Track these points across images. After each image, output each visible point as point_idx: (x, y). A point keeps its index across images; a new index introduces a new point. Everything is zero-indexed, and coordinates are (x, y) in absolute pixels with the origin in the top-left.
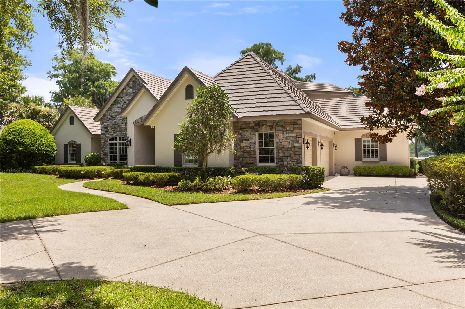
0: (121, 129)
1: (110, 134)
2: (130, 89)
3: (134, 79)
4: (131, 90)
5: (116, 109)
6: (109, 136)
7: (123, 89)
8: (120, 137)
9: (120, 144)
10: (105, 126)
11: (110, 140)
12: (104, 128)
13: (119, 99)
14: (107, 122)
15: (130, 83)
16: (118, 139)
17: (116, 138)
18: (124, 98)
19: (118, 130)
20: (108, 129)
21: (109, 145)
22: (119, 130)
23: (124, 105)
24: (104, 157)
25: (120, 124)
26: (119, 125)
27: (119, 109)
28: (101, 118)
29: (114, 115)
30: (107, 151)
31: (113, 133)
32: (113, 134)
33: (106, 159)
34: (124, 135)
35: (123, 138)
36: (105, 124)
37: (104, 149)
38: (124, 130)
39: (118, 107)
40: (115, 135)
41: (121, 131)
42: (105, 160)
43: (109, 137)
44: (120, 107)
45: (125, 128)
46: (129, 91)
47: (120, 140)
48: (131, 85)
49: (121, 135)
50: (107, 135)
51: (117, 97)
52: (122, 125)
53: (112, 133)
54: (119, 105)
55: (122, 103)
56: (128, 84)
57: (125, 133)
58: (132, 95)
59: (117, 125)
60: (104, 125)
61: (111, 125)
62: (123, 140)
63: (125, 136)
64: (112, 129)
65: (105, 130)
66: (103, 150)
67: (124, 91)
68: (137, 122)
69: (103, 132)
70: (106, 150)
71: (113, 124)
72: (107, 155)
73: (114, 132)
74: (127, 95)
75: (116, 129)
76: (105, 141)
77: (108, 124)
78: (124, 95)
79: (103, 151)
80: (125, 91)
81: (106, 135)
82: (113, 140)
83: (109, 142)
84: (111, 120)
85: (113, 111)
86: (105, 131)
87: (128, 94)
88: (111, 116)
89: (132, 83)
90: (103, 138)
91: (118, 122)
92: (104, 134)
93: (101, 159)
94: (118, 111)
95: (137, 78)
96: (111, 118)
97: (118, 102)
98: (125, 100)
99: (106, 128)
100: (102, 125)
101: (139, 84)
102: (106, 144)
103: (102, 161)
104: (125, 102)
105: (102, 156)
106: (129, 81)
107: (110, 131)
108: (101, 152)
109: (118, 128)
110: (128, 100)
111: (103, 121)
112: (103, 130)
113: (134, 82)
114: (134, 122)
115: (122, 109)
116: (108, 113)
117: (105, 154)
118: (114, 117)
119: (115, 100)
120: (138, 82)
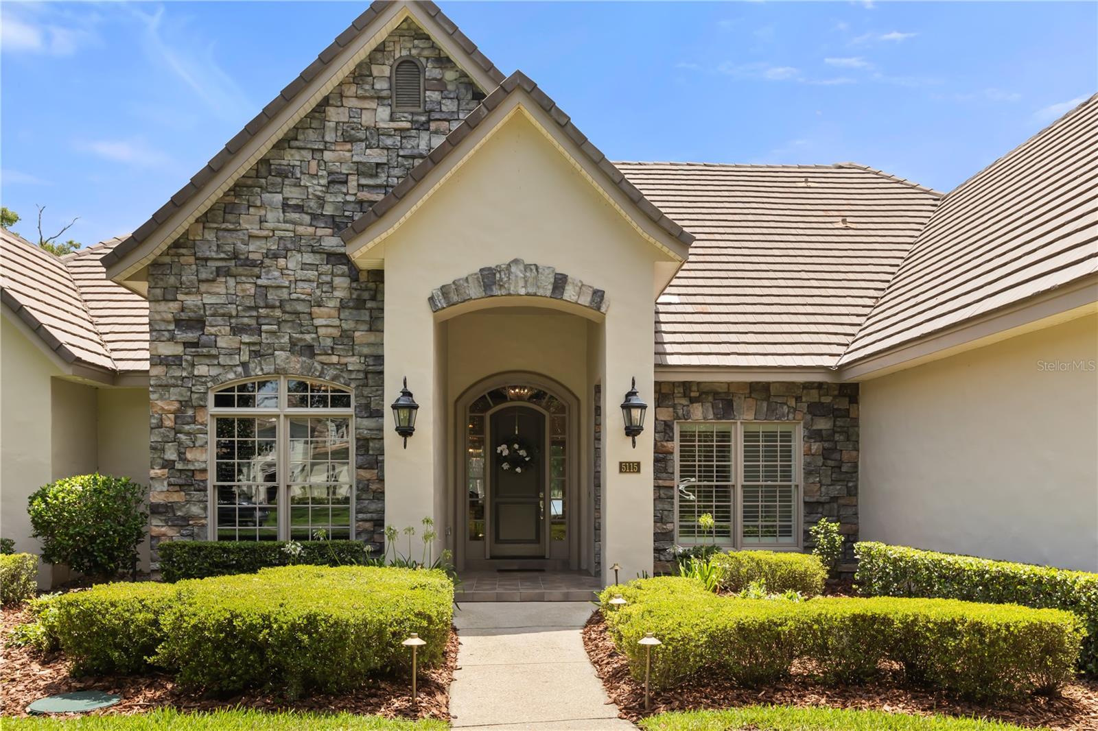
0: (308, 337)
1: (222, 360)
2: (373, 105)
3: (400, 52)
4: (383, 113)
5: (273, 216)
6: (214, 371)
7: (326, 102)
9: (296, 425)
10: (183, 310)
11: (222, 401)
12: (178, 322)
13: (292, 158)
14: (203, 287)
15: (376, 70)
16: (281, 393)
17: (270, 385)
18: (327, 155)
19: (286, 339)
20: (208, 329)
21: (212, 427)
22: (293, 343)
23: (329, 198)
24: (177, 498)
25: (300, 307)
26: (297, 313)
27: (295, 216)
28: (155, 264)
29: (255, 250)
30: (197, 466)
31: (245, 357)
32: (244, 365)
33: (195, 510)
34: (332, 372)
35: (315, 387)
36: (191, 301)
37: (182, 456)
38: (329, 342)
39: (285, 206)
40: (261, 372)
41: (310, 347)
42: (186, 519)
43: (214, 379)
44: (299, 208)
45: (336, 333)
46: (367, 119)
47: (292, 402)
48: (381, 85)
49: (310, 369)
50: (202, 370)
51: (280, 146)
52: (315, 310)
53: (236, 360)
54: (293, 194)
55: (316, 187)
56: (360, 75)
57: (335, 359)
58: (389, 142)
59: (278, 313)
60: (174, 306)
61: (232, 309)
62: (318, 402)
63: (334, 378)
64: (236, 330)
65: (191, 336)
66: (171, 455)
67: (331, 111)
68: (455, 298)
69: (167, 349)
70: (189, 456)
71: (249, 302)
72: (205, 490)
73: (256, 354)
74: (352, 140)
75: (273, 333)
76: (185, 404)
77: (208, 300)
78: (329, 137)
79: (168, 465)
80: (335, 115)
81: (193, 365)
82: (246, 402)
83: (212, 409)
84: (231, 282)
85: (249, 223)
86: (186, 345)
87: (361, 135)
88: (235, 256)
89: (386, 71)
90: (166, 387)
91: (284, 294)
92: (177, 361)
93: (156, 510)
94: (286, 231)
95: (433, 46)
96: (236, 264)
97: (283, 174)
98: (335, 167)
99: (198, 323)
100: (163, 307)
101: (441, 85)
102: (194, 421)
103: (157, 526)
104: (337, 180)
105: (158, 495)
106: (372, 59)
107: (226, 342)
108: (156, 472)
109: (287, 329)
110: (363, 170)
111: (172, 280)
112: (172, 339)
113: (408, 67)
114: (431, 299)
115: (314, 217)
116: (210, 236)
117: (188, 481)
118: (253, 264)
119: (264, 161)
120: (432, 72)
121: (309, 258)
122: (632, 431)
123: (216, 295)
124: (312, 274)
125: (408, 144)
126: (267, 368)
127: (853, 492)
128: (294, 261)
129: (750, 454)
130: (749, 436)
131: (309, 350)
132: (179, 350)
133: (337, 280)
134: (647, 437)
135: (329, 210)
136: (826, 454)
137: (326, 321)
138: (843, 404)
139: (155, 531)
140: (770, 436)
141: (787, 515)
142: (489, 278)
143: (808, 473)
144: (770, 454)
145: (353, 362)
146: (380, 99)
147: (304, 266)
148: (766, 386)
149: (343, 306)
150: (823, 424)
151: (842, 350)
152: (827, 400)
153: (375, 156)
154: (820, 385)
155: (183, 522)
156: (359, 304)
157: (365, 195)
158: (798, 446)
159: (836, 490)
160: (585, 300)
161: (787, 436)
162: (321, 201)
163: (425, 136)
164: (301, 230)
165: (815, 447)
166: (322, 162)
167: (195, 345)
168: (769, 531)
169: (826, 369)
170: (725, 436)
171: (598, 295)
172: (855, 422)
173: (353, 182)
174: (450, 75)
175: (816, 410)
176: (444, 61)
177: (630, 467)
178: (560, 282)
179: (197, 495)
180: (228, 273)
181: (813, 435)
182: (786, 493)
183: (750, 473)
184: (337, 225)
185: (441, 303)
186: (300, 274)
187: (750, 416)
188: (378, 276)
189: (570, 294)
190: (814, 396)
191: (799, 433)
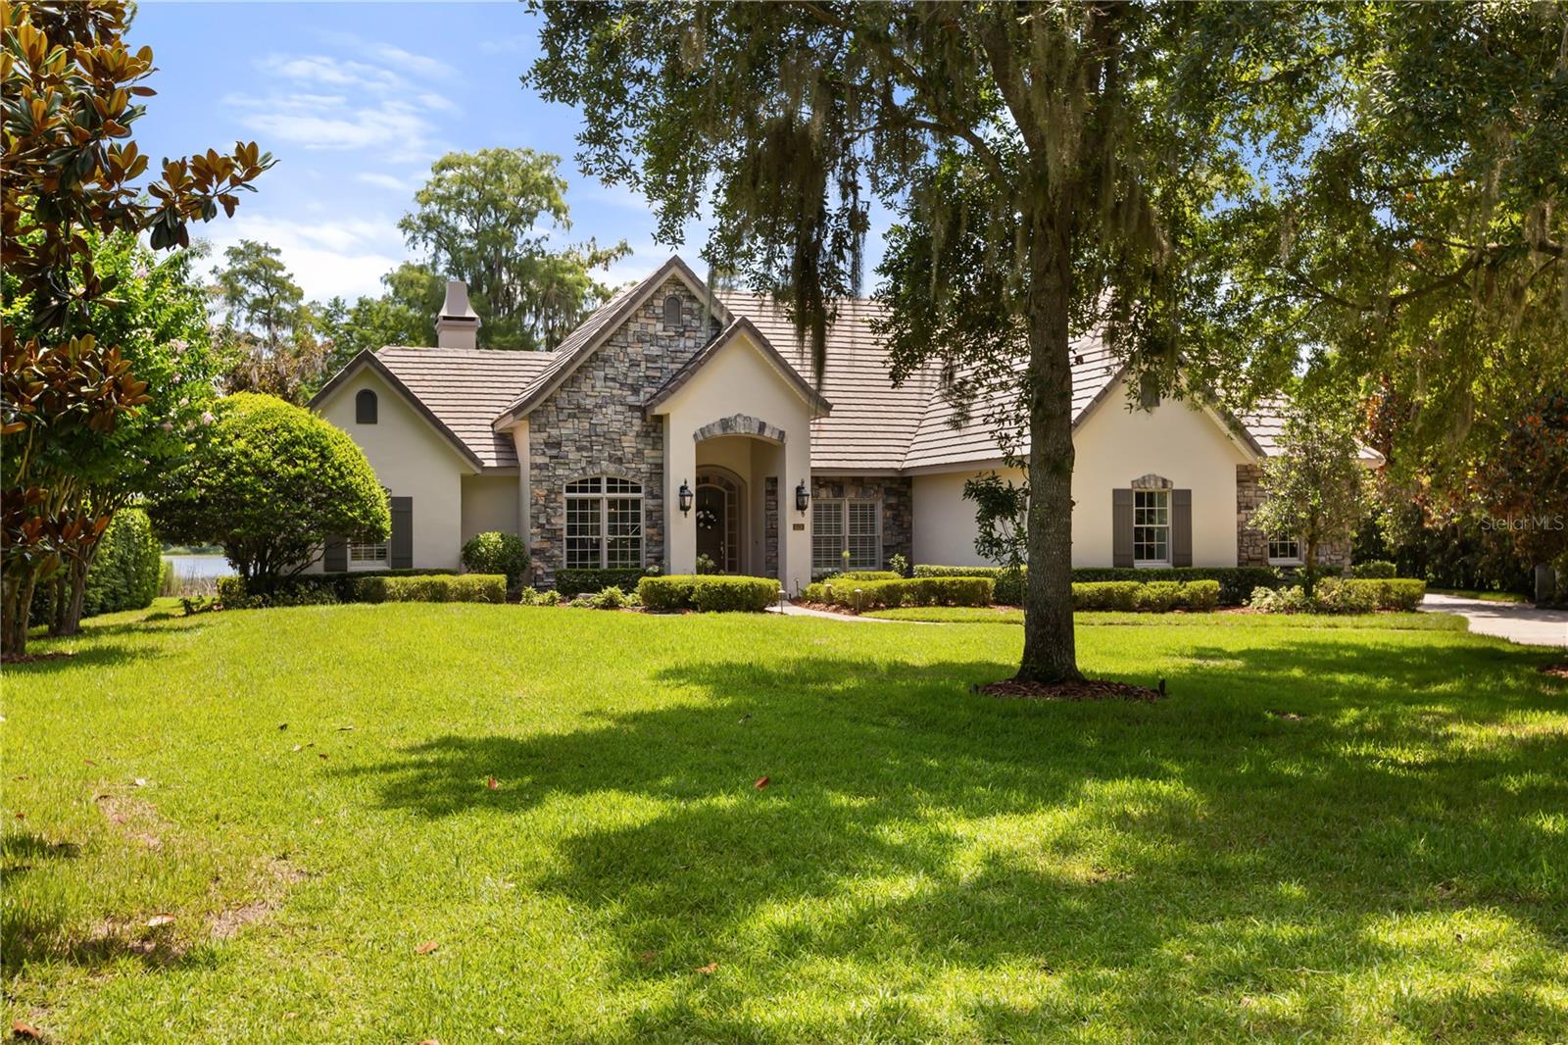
0: (619, 453)
1: (571, 466)
2: (654, 322)
3: (669, 293)
4: (660, 326)
5: (599, 384)
6: (566, 472)
7: (629, 320)
8: (609, 481)
9: (612, 503)
10: (550, 437)
11: (570, 489)
12: (546, 444)
13: (610, 351)
14: (561, 424)
15: (655, 302)
16: (604, 485)
17: (597, 481)
18: (629, 350)
19: (607, 454)
20: (564, 448)
21: (565, 504)
22: (610, 456)
23: (630, 374)
24: (546, 545)
25: (615, 436)
26: (613, 440)
27: (611, 384)
28: (534, 412)
29: (589, 403)
30: (557, 526)
31: (584, 464)
32: (584, 469)
33: (557, 552)
34: (631, 473)
35: (622, 482)
36: (554, 432)
37: (548, 521)
38: (630, 456)
39: (606, 379)
40: (591, 473)
41: (620, 459)
42: (550, 557)
43: (567, 477)
44: (614, 380)
45: (634, 451)
46: (651, 330)
47: (610, 490)
48: (659, 311)
49: (619, 471)
50: (560, 472)
52: (623, 437)
53: (579, 466)
54: (610, 372)
55: (623, 368)
56: (646, 306)
57: (633, 465)
58: (663, 343)
59: (602, 439)
60: (545, 435)
61: (577, 437)
62: (624, 490)
63: (633, 476)
64: (579, 449)
65: (554, 452)
66: (543, 521)
67: (631, 325)
68: (707, 434)
69: (540, 460)
70: (552, 521)
71: (586, 433)
72: (561, 540)
73: (589, 462)
74: (641, 341)
75: (599, 451)
76: (550, 491)
77: (563, 431)
78: (630, 340)
79: (541, 526)
80: (633, 327)
81: (555, 469)
82: (584, 490)
83: (565, 494)
84: (576, 421)
85: (586, 387)
86: (551, 457)
87: (648, 339)
88: (578, 407)
89: (661, 303)
90: (541, 481)
91: (605, 428)
92: (546, 466)
93: (534, 552)
94: (606, 392)
95: (687, 290)
96: (581, 411)
97: (605, 361)
98: (633, 357)
99: (558, 445)
100: (538, 435)
101: (691, 312)
102: (555, 501)
103: (535, 562)
104: (634, 364)
105: (536, 543)
106: (653, 297)
107: (573, 456)
108: (534, 530)
109: (607, 448)
110: (649, 359)
111: (543, 420)
112: (544, 454)
113: (674, 301)
114: (695, 436)
115: (622, 385)
116: (564, 395)
117: (552, 536)
118: (589, 411)
119: (595, 353)
120: (686, 304)
121: (619, 408)
122: (801, 507)
123: (567, 429)
124: (621, 417)
125: (674, 344)
126: (597, 471)
127: (909, 540)
128: (610, 410)
129: (853, 517)
130: (852, 507)
131: (620, 461)
132: (547, 460)
133: (635, 421)
134: (809, 511)
135: (630, 381)
136: (895, 518)
137: (629, 444)
138: (904, 489)
139: (534, 564)
140: (864, 507)
141: (872, 551)
142: (725, 424)
143: (885, 529)
144: (864, 517)
145: (644, 467)
146: (658, 319)
147: (616, 413)
148: (862, 478)
149: (638, 435)
150: (893, 500)
151: (902, 457)
152: (895, 486)
153: (655, 351)
154: (890, 478)
155: (549, 560)
156: (647, 434)
157: (649, 373)
158: (879, 512)
159: (900, 538)
160: (775, 436)
161: (872, 507)
162: (626, 375)
163: (682, 340)
164: (615, 392)
165: (888, 514)
166: (626, 354)
167: (556, 457)
168: (863, 564)
169: (895, 470)
170: (838, 507)
171: (782, 434)
172: (910, 500)
173: (643, 365)
174: (695, 306)
175: (888, 492)
176: (692, 298)
177: (798, 527)
178: (762, 426)
179: (558, 544)
180: (574, 416)
181: (888, 507)
182: (872, 540)
183: (853, 529)
184: (635, 390)
185: (701, 438)
186: (614, 417)
187: (853, 496)
188: (661, 420)
189: (767, 433)
190: (887, 484)
191: (880, 506)
